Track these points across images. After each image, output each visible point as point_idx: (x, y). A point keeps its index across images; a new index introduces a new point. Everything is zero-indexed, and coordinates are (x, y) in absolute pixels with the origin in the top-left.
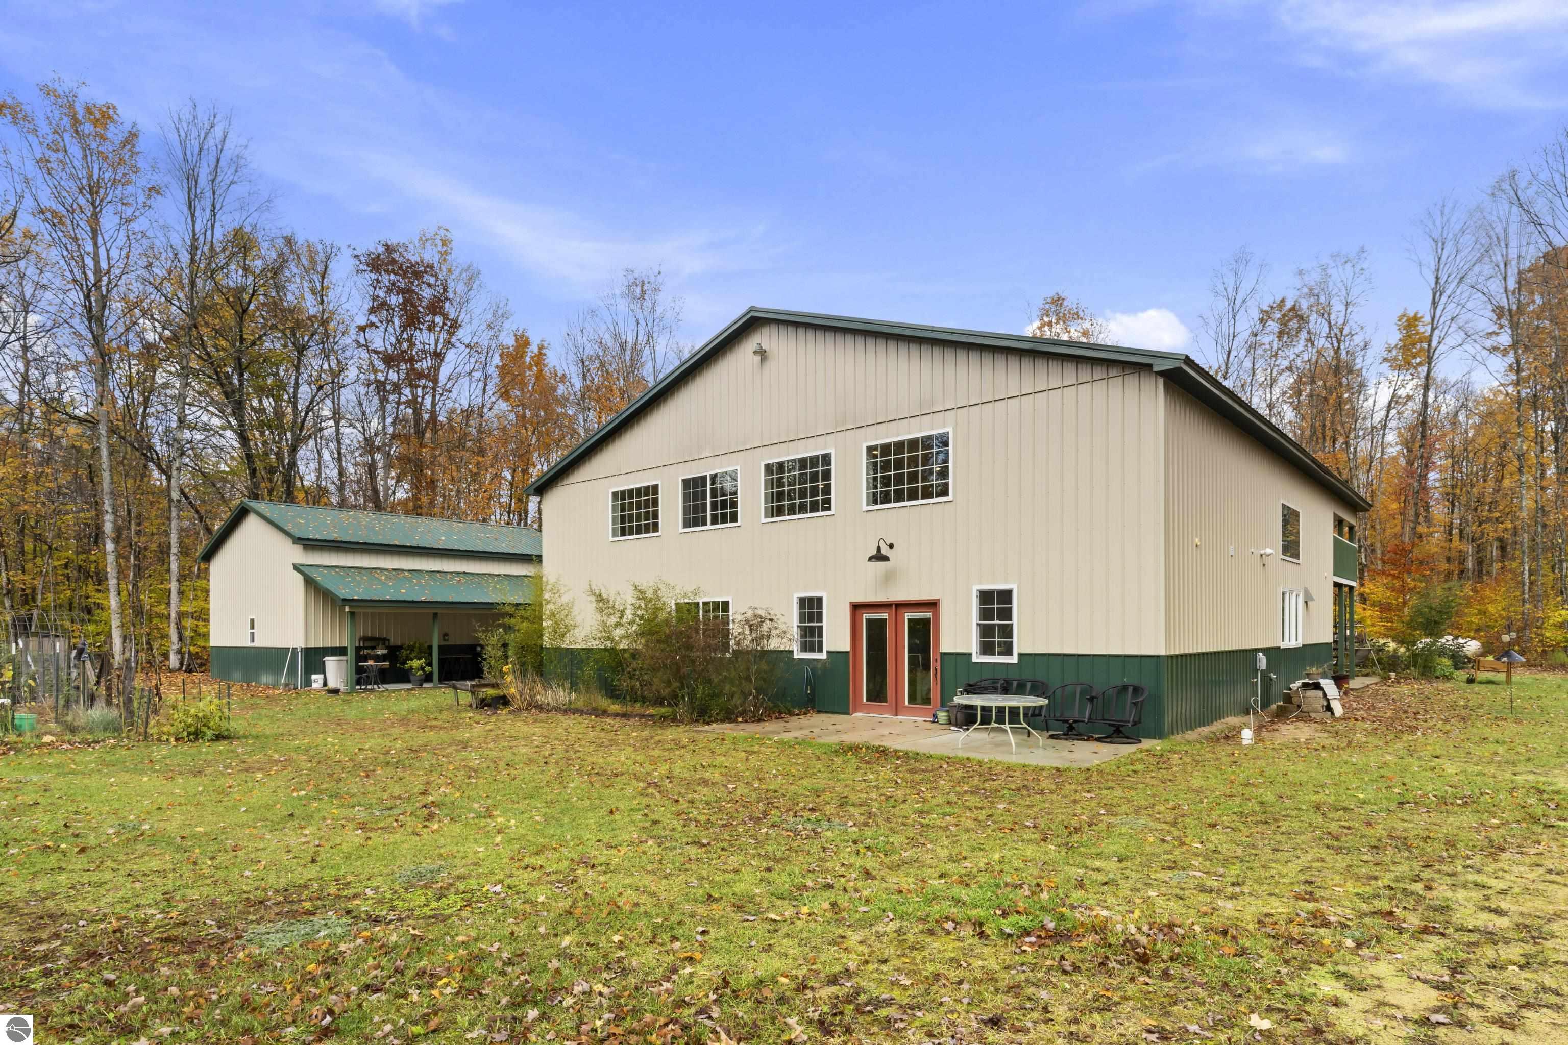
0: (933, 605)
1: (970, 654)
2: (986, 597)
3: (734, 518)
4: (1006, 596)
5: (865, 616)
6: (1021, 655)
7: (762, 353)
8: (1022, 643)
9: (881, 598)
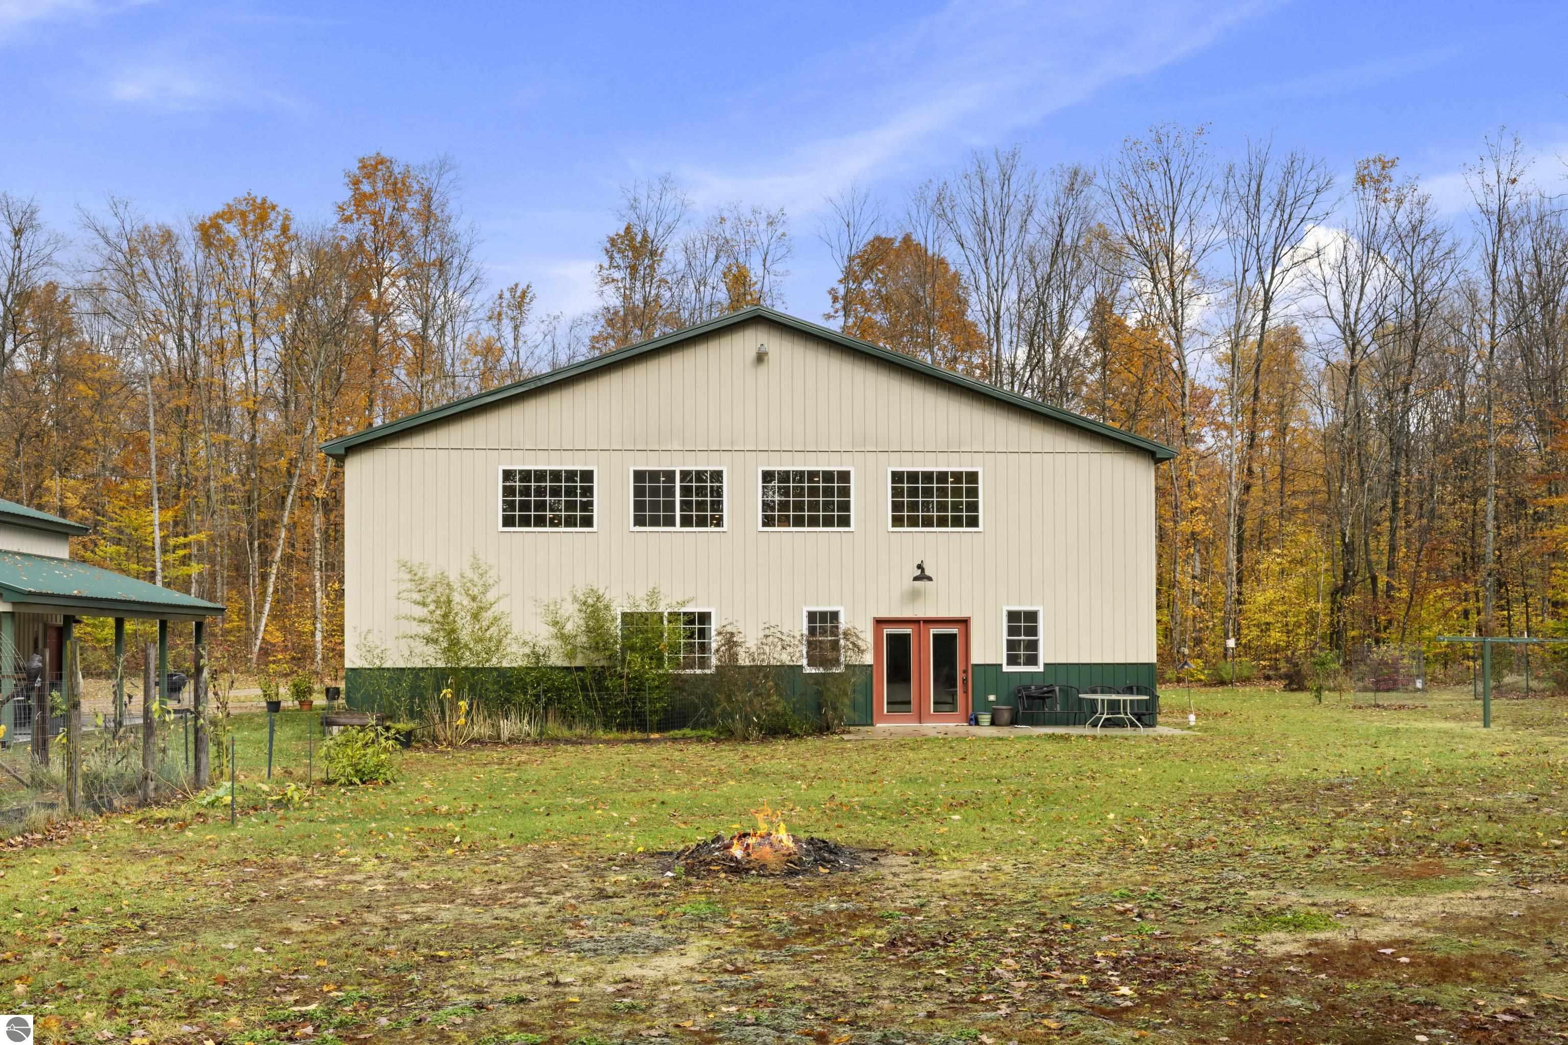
0: (964, 622)
1: (1001, 665)
2: (1013, 616)
3: (719, 522)
4: (1032, 616)
5: (886, 631)
6: (1046, 665)
7: (760, 358)
8: (1046, 655)
9: (907, 614)
